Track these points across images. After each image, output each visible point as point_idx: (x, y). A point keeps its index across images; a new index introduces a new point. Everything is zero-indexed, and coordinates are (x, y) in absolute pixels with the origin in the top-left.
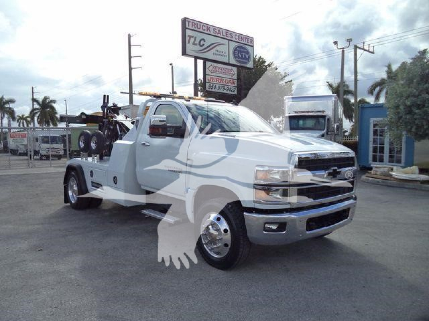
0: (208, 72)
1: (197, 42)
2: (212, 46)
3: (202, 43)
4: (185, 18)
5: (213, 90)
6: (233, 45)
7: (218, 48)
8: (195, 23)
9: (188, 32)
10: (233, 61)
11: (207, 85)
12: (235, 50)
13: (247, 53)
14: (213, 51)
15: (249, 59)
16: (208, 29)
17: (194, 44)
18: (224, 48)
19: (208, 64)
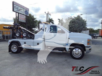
0: (19, 16)
1: (17, 8)
2: (20, 10)
3: (18, 8)
4: (14, 2)
5: (20, 21)
6: (25, 10)
7: (21, 10)
8: (16, 3)
9: (14, 5)
10: (25, 14)
11: (19, 19)
12: (25, 11)
13: (28, 12)
14: (20, 11)
15: (28, 14)
16: (19, 5)
17: (16, 8)
18: (22, 11)
19: (19, 14)
